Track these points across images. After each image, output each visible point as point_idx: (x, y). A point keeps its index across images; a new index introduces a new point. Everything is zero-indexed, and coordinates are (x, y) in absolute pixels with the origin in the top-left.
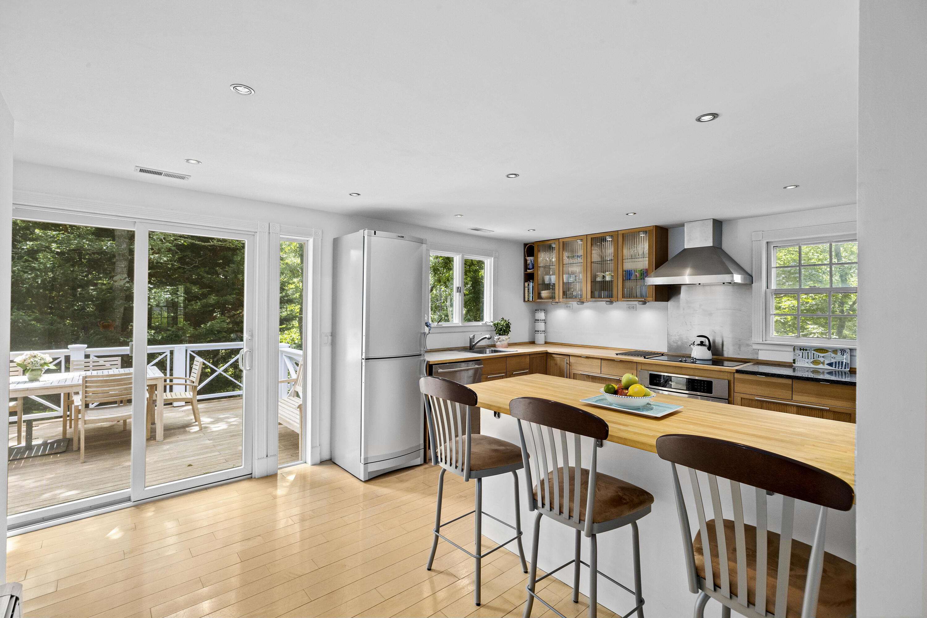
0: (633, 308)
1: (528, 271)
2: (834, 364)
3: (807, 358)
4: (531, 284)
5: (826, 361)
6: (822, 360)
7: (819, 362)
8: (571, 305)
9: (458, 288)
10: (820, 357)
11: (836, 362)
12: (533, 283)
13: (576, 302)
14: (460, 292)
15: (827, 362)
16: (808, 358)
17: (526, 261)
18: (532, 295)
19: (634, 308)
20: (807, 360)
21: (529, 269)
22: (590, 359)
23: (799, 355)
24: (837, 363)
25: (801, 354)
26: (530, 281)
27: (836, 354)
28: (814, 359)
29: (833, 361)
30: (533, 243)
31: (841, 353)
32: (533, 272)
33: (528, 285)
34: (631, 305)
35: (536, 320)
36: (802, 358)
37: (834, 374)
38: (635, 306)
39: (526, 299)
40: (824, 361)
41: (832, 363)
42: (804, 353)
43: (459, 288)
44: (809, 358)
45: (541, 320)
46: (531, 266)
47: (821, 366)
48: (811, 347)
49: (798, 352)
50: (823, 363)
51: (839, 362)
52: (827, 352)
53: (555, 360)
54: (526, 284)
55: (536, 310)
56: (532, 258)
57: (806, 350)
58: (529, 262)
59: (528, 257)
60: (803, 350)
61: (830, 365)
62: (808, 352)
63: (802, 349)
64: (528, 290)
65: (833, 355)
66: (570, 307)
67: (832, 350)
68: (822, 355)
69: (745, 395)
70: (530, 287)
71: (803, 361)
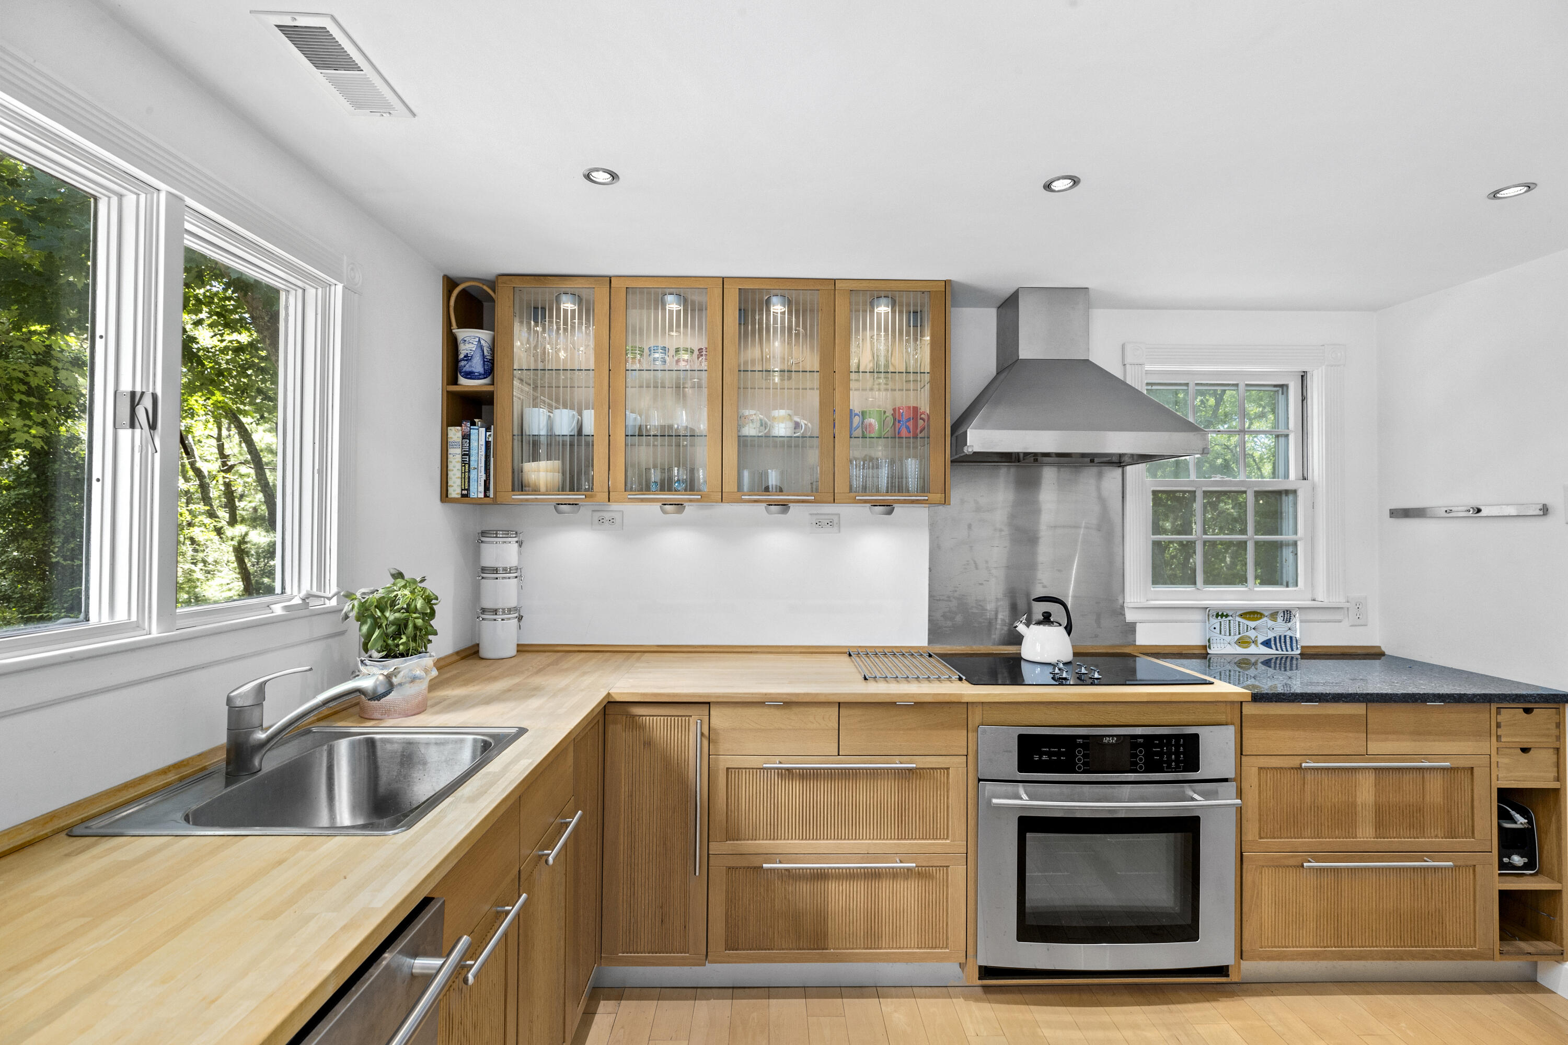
0: (830, 524)
1: (463, 381)
2: (1273, 642)
3: (1228, 634)
4: (479, 435)
5: (1259, 636)
6: (1252, 634)
7: (1248, 640)
8: (617, 516)
9: (134, 399)
10: (1249, 628)
11: (1275, 638)
12: (488, 429)
13: (656, 507)
14: (153, 426)
15: (1261, 639)
16: (1230, 635)
17: (452, 344)
18: (483, 477)
19: (832, 523)
20: (1228, 638)
21: (470, 375)
22: (796, 710)
23: (1215, 628)
24: (1278, 638)
25: (1217, 626)
26: (473, 424)
27: (1275, 620)
28: (1239, 634)
29: (1271, 635)
30: (493, 283)
31: (1282, 618)
32: (490, 388)
33: (466, 437)
34: (823, 517)
35: (484, 570)
36: (1220, 633)
37: (1273, 665)
38: (836, 519)
39: (455, 491)
40: (1256, 637)
41: (1270, 640)
42: (1222, 623)
43: (147, 402)
44: (1232, 634)
45: (505, 569)
46: (477, 365)
47: (1252, 649)
48: (1235, 609)
49: (1215, 622)
50: (1255, 642)
51: (1280, 637)
52: (1261, 618)
53: (642, 727)
54: (455, 434)
55: (484, 534)
56: (484, 335)
57: (1227, 616)
58: (464, 349)
59: (459, 328)
60: (1222, 616)
61: (1267, 643)
62: (1229, 621)
63: (1220, 614)
64: (466, 454)
65: (1271, 623)
66: (612, 521)
67: (1270, 612)
68: (1252, 624)
69: (1267, 759)
70: (474, 444)
71: (1222, 641)
